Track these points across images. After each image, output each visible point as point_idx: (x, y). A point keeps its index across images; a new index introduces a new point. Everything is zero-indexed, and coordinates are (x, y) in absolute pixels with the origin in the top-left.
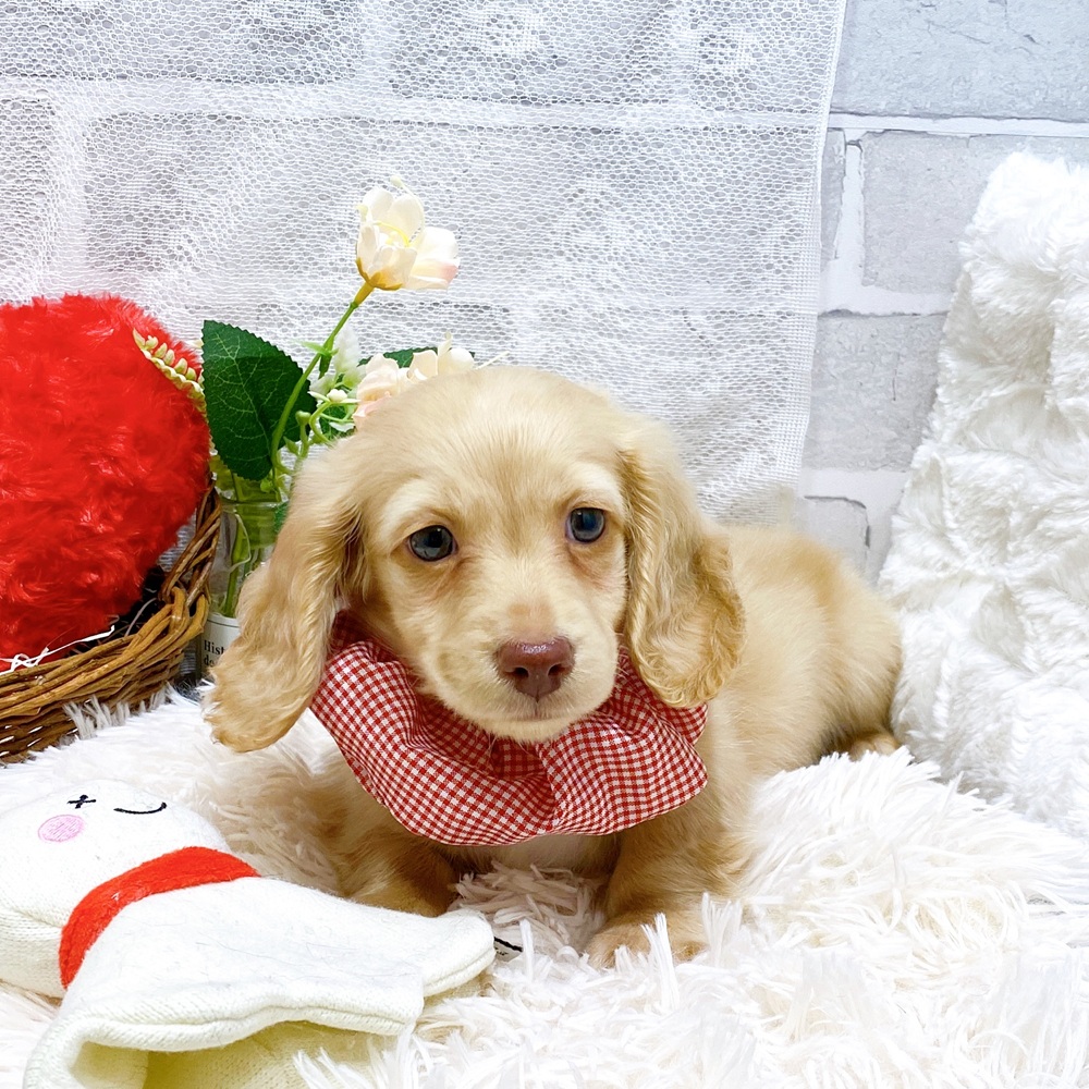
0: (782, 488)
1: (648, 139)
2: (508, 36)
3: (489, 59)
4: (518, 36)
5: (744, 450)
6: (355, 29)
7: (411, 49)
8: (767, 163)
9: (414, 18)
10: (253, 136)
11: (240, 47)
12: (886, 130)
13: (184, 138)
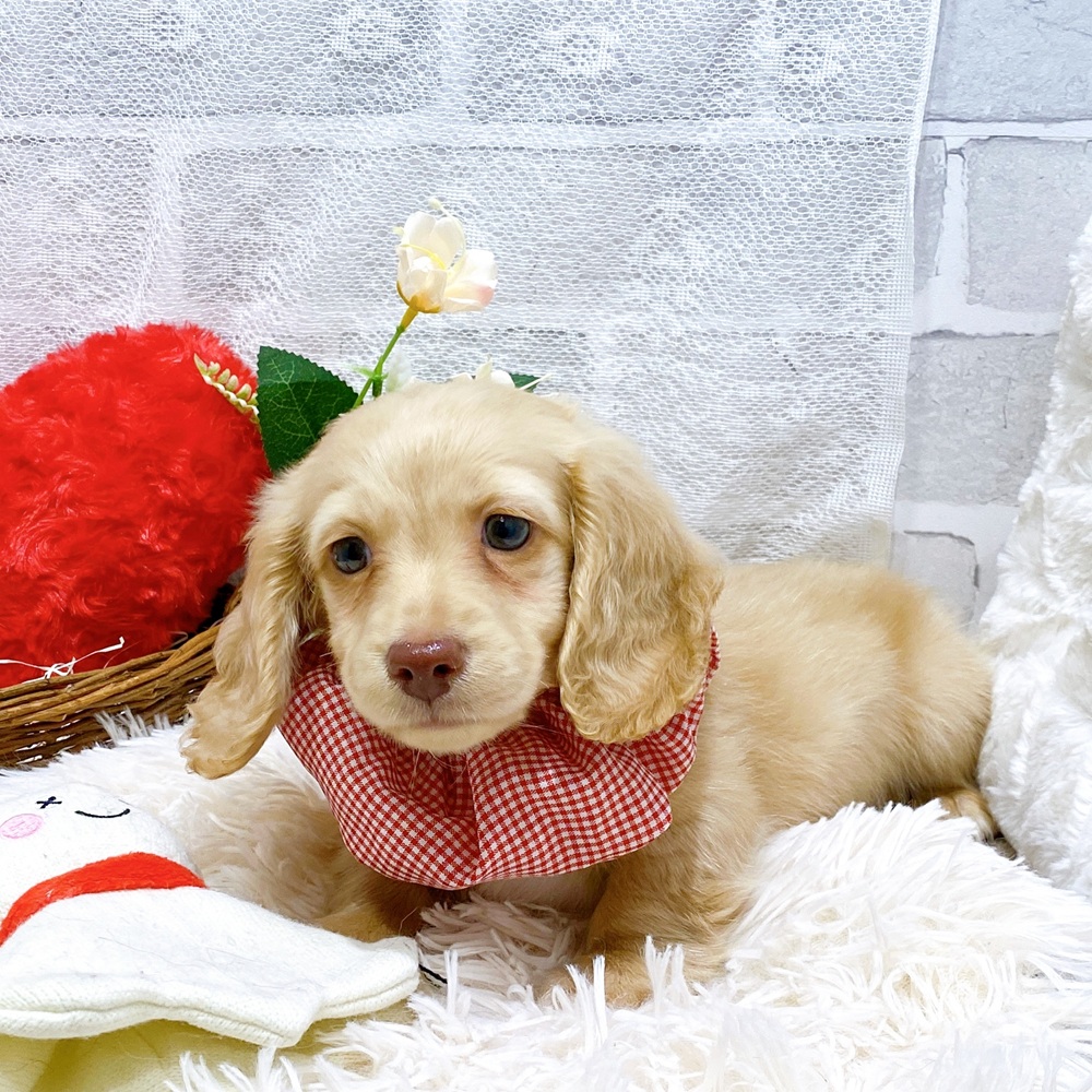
0: (876, 522)
1: (730, 155)
2: (584, 56)
3: (565, 80)
4: (594, 55)
5: (835, 480)
6: (431, 57)
7: (487, 74)
8: (857, 175)
9: (490, 42)
10: (336, 167)
11: (323, 80)
12: (991, 137)
13: (271, 171)
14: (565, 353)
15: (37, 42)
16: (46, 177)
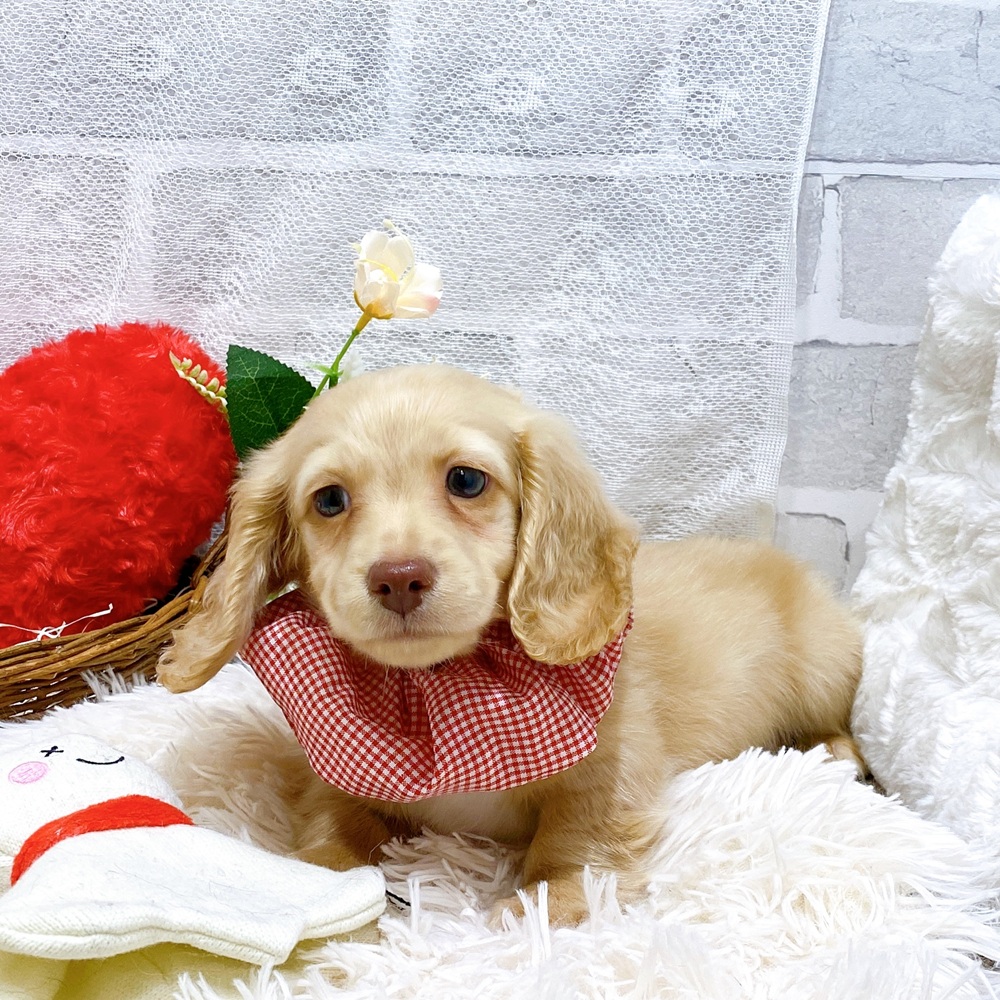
0: (762, 504)
1: (639, 186)
2: (514, 96)
3: (497, 117)
4: (522, 96)
5: (728, 468)
6: (380, 93)
7: (429, 109)
8: (748, 206)
9: (432, 82)
10: (294, 187)
11: (283, 110)
12: (862, 176)
13: (234, 189)
14: (494, 354)
15: (25, 70)
16: (30, 190)
